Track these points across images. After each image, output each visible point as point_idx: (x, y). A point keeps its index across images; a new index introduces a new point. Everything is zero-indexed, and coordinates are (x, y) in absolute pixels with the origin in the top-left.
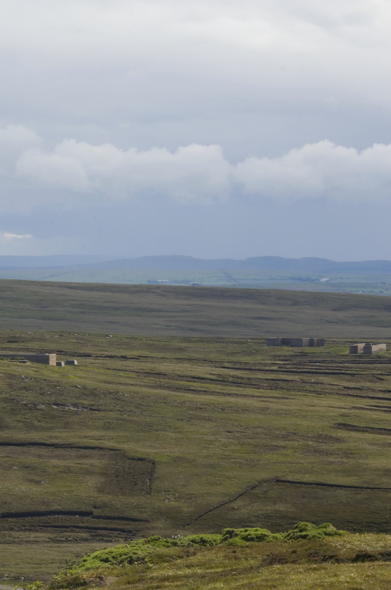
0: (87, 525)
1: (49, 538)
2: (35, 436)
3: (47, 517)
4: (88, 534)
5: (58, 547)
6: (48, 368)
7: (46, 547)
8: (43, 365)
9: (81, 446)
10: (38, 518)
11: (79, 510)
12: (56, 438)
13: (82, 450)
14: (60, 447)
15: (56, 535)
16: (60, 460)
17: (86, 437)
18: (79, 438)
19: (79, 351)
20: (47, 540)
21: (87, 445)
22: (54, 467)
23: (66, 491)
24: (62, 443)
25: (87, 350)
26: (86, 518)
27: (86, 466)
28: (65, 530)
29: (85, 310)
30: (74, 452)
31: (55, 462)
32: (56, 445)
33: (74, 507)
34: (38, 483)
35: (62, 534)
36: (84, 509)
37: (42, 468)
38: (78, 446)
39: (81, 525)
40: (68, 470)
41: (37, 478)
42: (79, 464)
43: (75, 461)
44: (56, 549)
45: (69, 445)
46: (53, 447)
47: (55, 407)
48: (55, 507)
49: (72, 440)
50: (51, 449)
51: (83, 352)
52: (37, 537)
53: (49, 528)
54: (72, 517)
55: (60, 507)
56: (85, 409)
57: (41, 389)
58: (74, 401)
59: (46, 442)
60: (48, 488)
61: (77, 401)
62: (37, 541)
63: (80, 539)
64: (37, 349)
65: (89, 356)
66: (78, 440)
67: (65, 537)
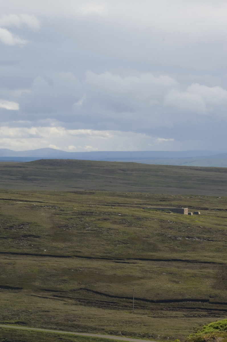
0: (206, 307)
1: (184, 315)
2: (176, 256)
3: (182, 302)
4: (206, 312)
5: (189, 320)
6: (183, 216)
7: (182, 320)
8: (180, 214)
9: (202, 261)
10: (177, 303)
11: (201, 298)
12: (188, 256)
13: (203, 264)
14: (190, 262)
15: (187, 313)
16: (190, 269)
17: (205, 256)
18: (201, 257)
19: (201, 206)
20: (183, 316)
21: (206, 261)
22: (187, 273)
23: (194, 287)
24: (191, 260)
25: (206, 206)
26: (205, 303)
27: (205, 273)
28: (193, 310)
29: (205, 183)
30: (198, 265)
31: (188, 270)
32: (188, 260)
33: (199, 297)
34: (177, 282)
35: (191, 312)
36: (204, 298)
37: (180, 274)
38: (201, 261)
39: (202, 307)
40: (195, 276)
41: (177, 280)
42: (201, 272)
43: (199, 270)
44: (188, 321)
45: (195, 261)
46: (186, 262)
47: (188, 239)
48: (187, 297)
49: (197, 258)
50: (185, 263)
51: (203, 207)
52: (177, 314)
53: (184, 309)
54: (197, 303)
55: (190, 297)
56: (205, 240)
57: (179, 228)
58: (199, 235)
59: (182, 259)
60: (183, 285)
61: (200, 235)
62: (177, 317)
63: (202, 315)
64: (177, 205)
65: (206, 209)
66: (201, 258)
67: (193, 314)
